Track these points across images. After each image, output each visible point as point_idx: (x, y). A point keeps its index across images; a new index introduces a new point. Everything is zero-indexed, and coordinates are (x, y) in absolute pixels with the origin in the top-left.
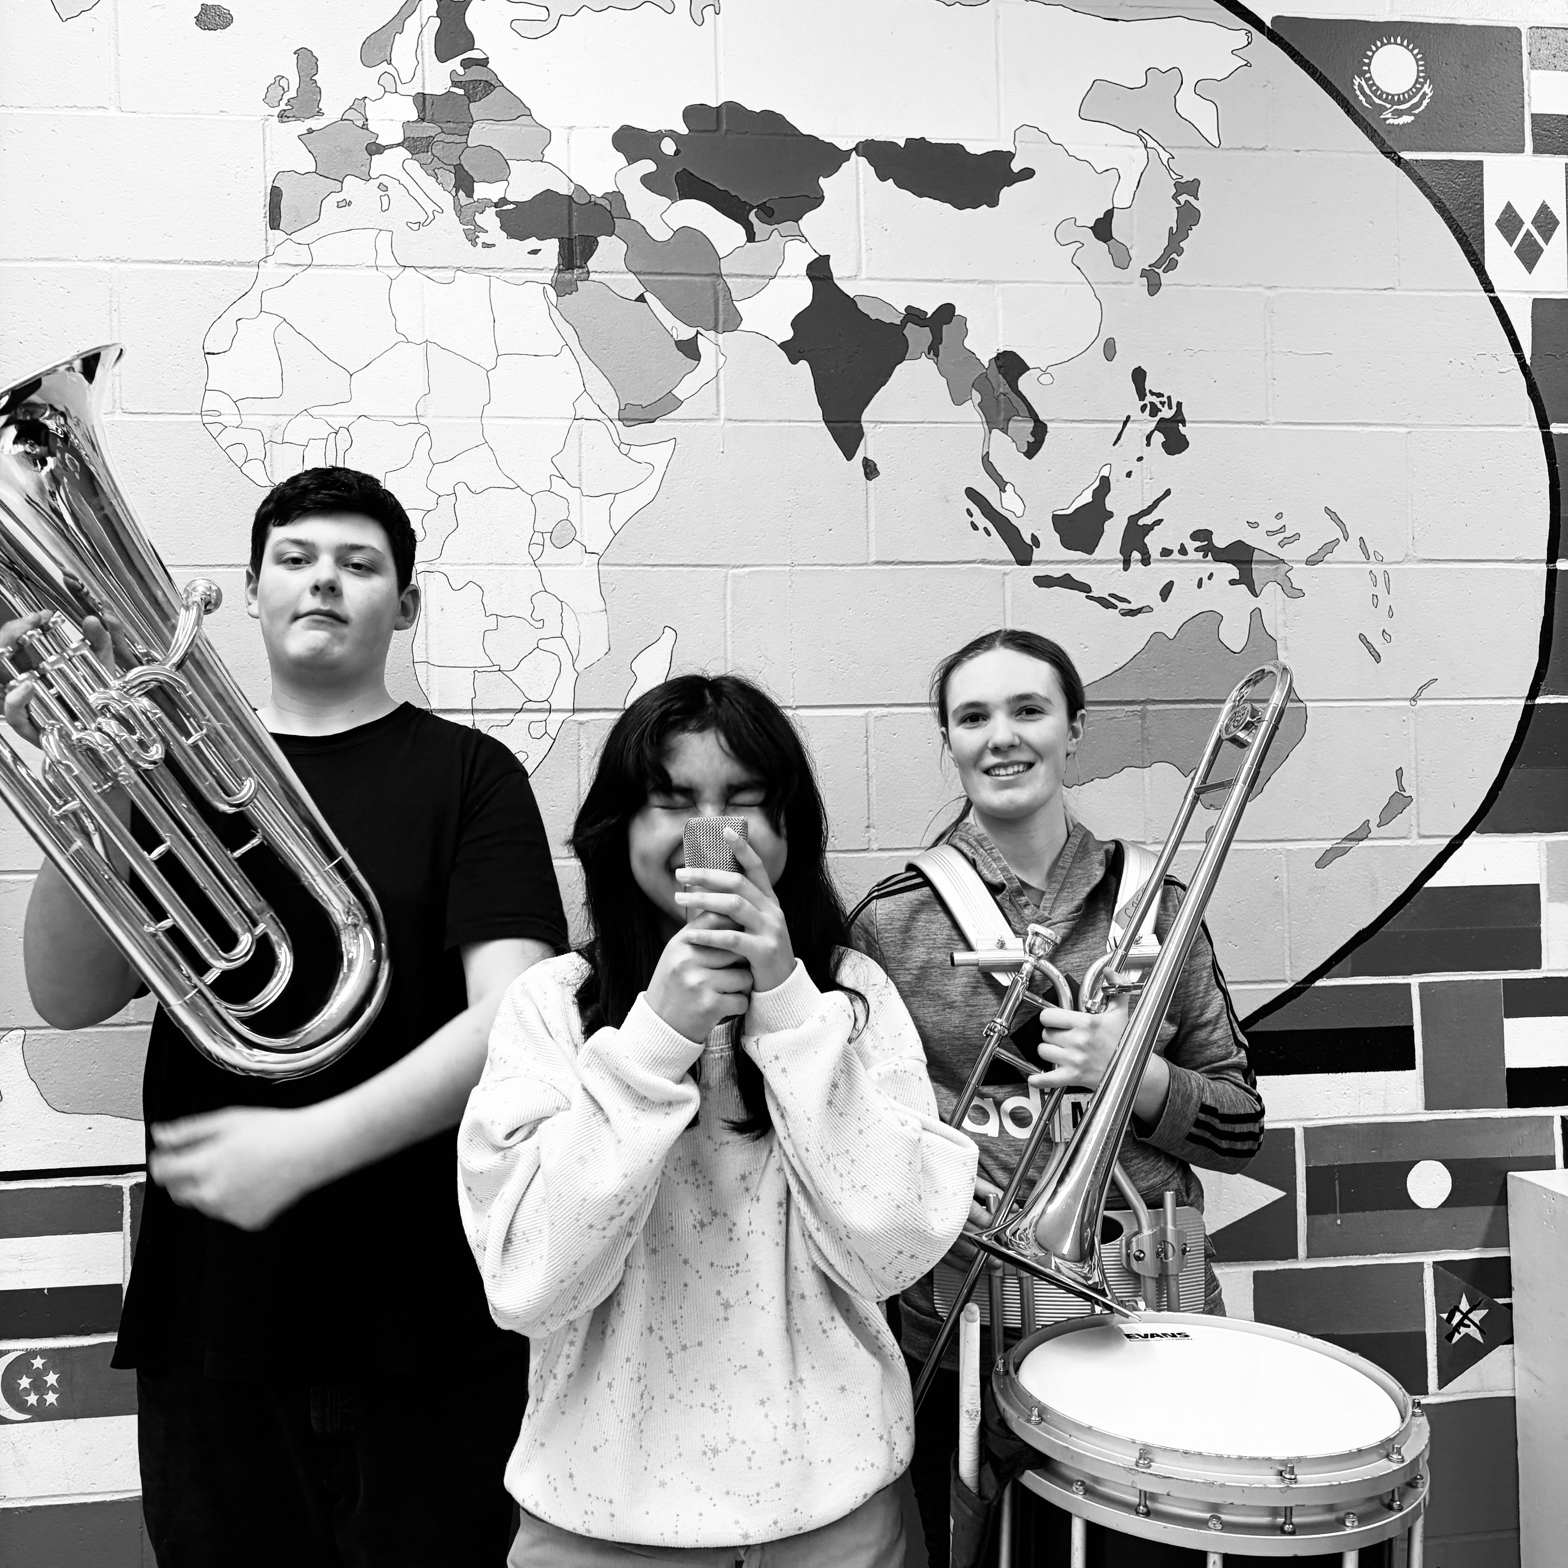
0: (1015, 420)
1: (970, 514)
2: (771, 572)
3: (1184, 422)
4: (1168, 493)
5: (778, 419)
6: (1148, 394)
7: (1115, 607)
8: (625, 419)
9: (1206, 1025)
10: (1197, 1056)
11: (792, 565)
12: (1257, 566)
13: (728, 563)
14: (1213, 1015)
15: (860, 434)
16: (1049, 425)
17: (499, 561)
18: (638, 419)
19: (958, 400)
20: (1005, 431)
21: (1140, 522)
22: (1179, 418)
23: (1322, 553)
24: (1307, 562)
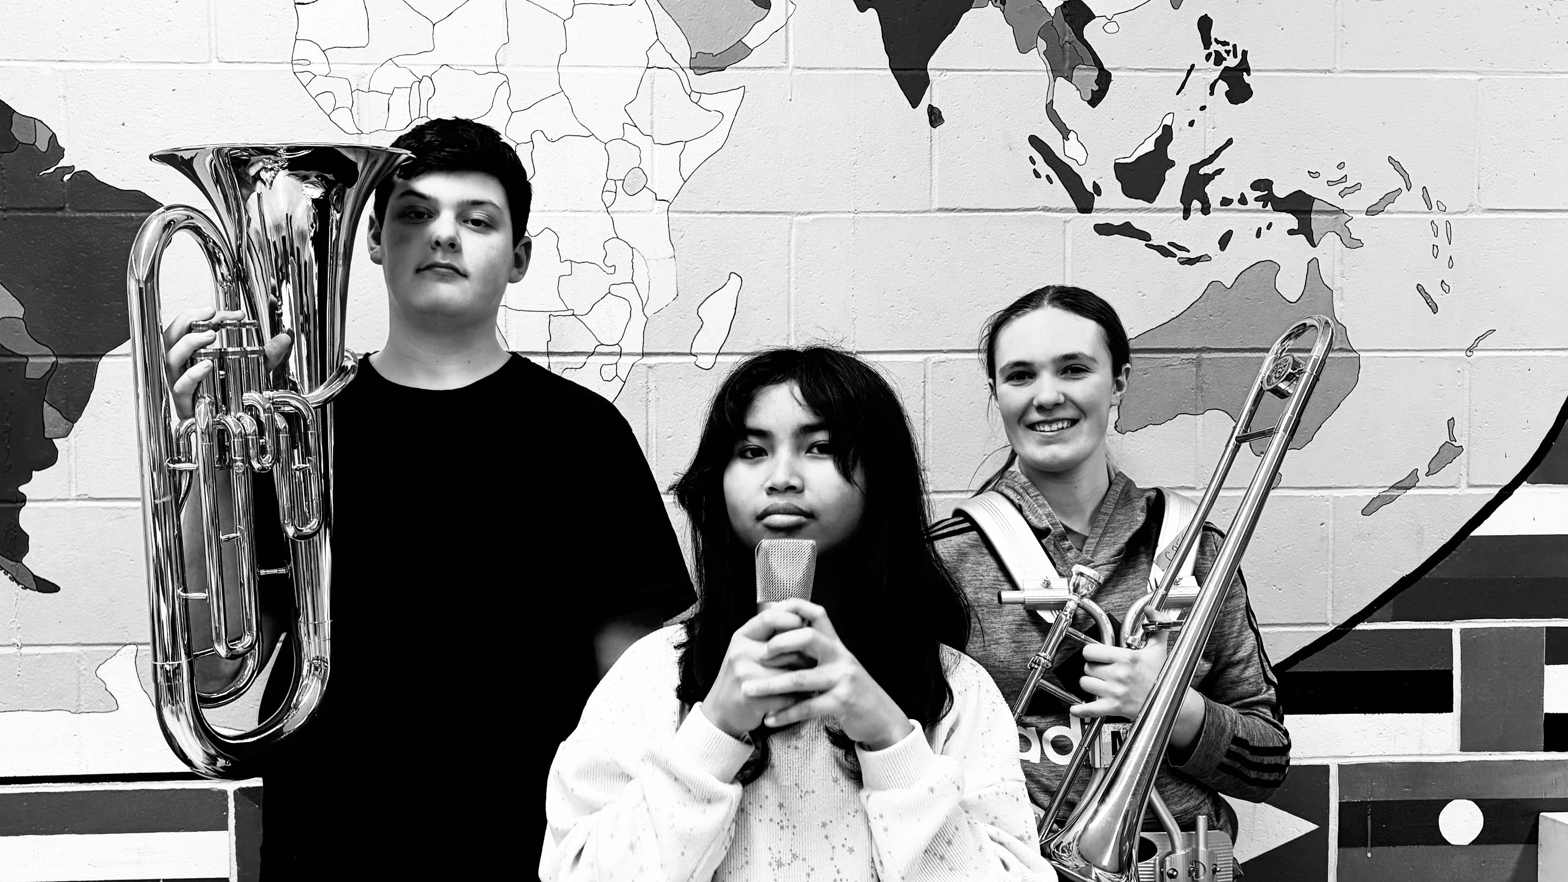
0: (1080, 69)
1: (1033, 161)
2: (834, 219)
3: (1248, 71)
4: (1230, 142)
5: (846, 66)
6: (1214, 43)
7: (1174, 256)
8: (695, 67)
9: (1238, 663)
10: (1229, 691)
11: (856, 212)
12: (1317, 216)
13: (793, 210)
14: (1246, 654)
15: (925, 82)
16: (1113, 73)
17: (574, 208)
18: (709, 68)
19: (1023, 49)
20: (1069, 79)
21: (1202, 172)
22: (1244, 67)
23: (1383, 202)
24: (1367, 213)
